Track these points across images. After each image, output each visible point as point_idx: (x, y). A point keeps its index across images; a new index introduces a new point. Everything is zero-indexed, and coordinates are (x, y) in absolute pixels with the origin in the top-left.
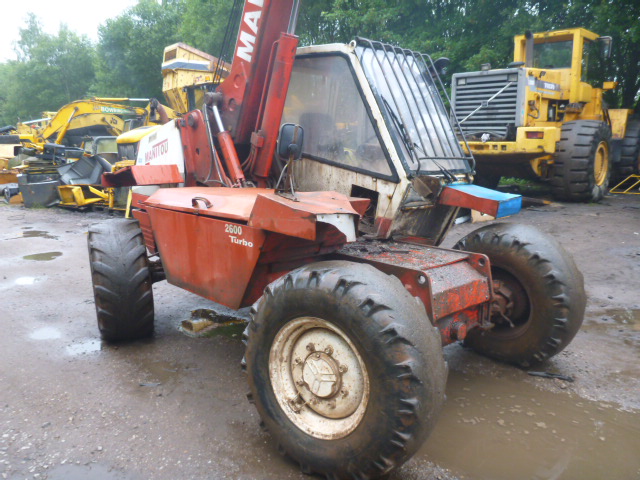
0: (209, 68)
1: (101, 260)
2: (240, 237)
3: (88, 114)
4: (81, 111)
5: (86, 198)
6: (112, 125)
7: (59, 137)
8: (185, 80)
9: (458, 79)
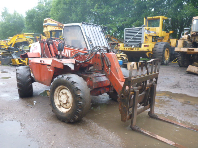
0: (57, 25)
1: (19, 76)
2: (50, 69)
3: (22, 38)
4: (20, 37)
5: (19, 62)
6: (29, 41)
7: (13, 45)
8: (50, 29)
9: (126, 30)
